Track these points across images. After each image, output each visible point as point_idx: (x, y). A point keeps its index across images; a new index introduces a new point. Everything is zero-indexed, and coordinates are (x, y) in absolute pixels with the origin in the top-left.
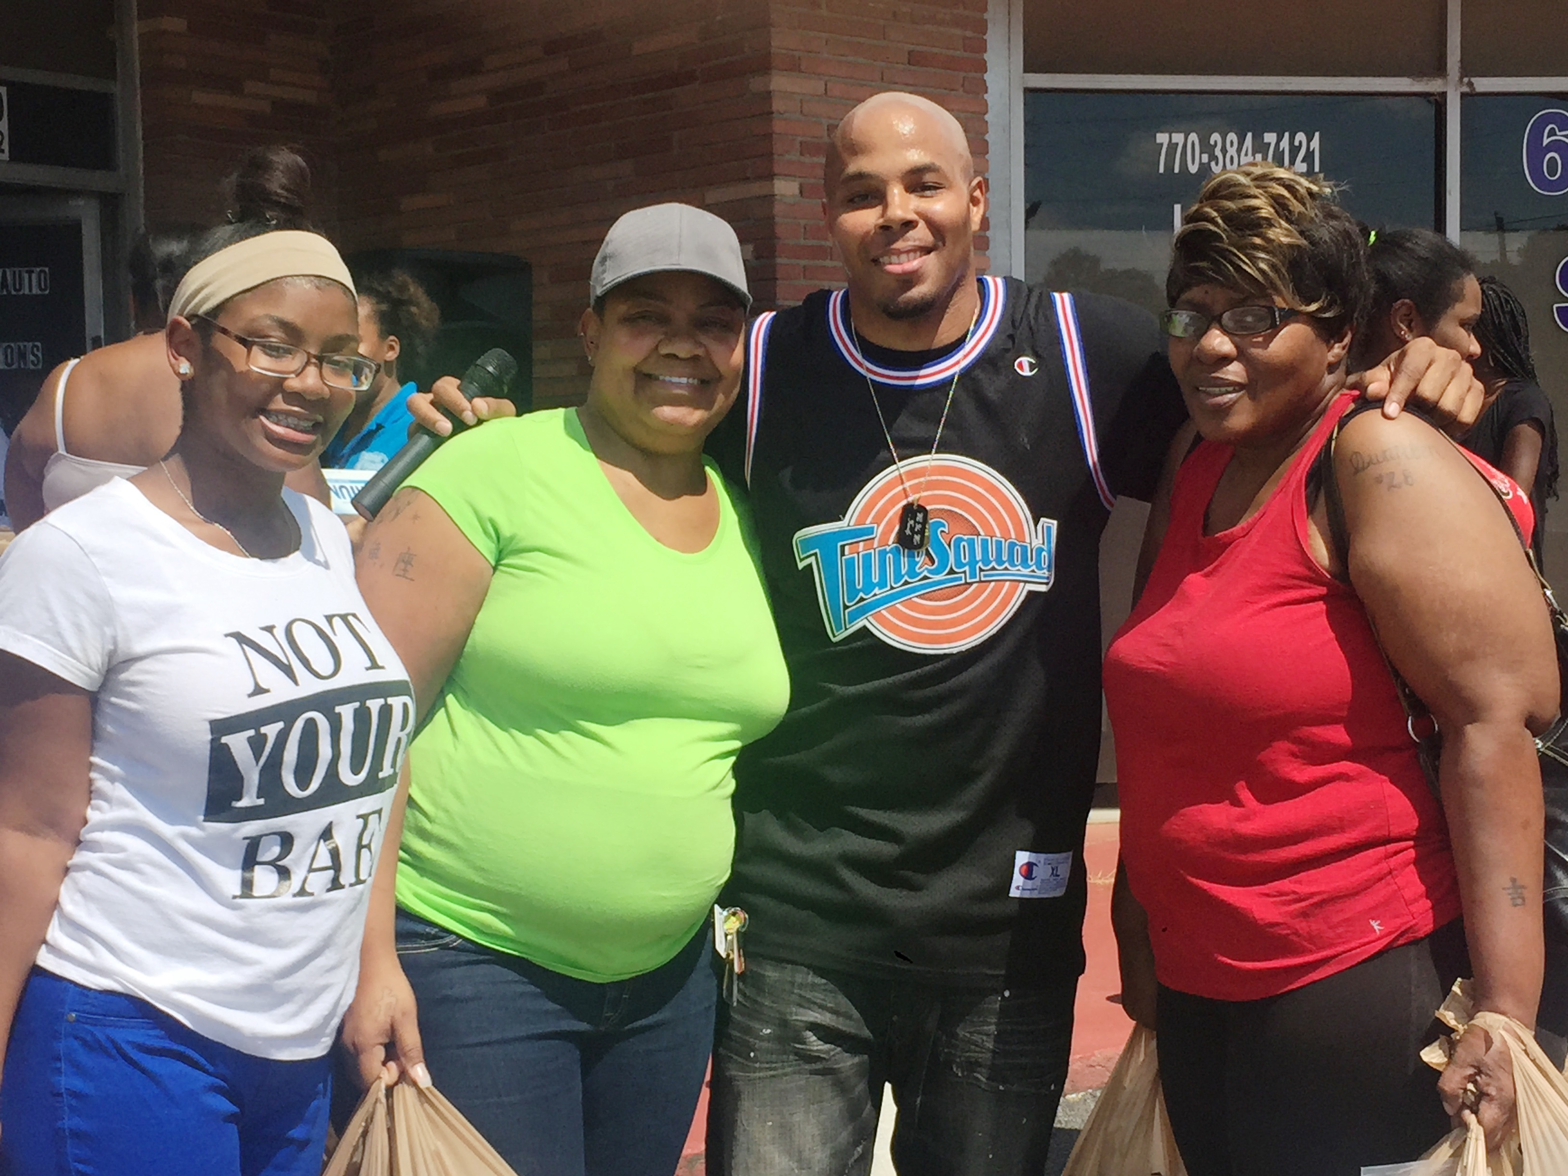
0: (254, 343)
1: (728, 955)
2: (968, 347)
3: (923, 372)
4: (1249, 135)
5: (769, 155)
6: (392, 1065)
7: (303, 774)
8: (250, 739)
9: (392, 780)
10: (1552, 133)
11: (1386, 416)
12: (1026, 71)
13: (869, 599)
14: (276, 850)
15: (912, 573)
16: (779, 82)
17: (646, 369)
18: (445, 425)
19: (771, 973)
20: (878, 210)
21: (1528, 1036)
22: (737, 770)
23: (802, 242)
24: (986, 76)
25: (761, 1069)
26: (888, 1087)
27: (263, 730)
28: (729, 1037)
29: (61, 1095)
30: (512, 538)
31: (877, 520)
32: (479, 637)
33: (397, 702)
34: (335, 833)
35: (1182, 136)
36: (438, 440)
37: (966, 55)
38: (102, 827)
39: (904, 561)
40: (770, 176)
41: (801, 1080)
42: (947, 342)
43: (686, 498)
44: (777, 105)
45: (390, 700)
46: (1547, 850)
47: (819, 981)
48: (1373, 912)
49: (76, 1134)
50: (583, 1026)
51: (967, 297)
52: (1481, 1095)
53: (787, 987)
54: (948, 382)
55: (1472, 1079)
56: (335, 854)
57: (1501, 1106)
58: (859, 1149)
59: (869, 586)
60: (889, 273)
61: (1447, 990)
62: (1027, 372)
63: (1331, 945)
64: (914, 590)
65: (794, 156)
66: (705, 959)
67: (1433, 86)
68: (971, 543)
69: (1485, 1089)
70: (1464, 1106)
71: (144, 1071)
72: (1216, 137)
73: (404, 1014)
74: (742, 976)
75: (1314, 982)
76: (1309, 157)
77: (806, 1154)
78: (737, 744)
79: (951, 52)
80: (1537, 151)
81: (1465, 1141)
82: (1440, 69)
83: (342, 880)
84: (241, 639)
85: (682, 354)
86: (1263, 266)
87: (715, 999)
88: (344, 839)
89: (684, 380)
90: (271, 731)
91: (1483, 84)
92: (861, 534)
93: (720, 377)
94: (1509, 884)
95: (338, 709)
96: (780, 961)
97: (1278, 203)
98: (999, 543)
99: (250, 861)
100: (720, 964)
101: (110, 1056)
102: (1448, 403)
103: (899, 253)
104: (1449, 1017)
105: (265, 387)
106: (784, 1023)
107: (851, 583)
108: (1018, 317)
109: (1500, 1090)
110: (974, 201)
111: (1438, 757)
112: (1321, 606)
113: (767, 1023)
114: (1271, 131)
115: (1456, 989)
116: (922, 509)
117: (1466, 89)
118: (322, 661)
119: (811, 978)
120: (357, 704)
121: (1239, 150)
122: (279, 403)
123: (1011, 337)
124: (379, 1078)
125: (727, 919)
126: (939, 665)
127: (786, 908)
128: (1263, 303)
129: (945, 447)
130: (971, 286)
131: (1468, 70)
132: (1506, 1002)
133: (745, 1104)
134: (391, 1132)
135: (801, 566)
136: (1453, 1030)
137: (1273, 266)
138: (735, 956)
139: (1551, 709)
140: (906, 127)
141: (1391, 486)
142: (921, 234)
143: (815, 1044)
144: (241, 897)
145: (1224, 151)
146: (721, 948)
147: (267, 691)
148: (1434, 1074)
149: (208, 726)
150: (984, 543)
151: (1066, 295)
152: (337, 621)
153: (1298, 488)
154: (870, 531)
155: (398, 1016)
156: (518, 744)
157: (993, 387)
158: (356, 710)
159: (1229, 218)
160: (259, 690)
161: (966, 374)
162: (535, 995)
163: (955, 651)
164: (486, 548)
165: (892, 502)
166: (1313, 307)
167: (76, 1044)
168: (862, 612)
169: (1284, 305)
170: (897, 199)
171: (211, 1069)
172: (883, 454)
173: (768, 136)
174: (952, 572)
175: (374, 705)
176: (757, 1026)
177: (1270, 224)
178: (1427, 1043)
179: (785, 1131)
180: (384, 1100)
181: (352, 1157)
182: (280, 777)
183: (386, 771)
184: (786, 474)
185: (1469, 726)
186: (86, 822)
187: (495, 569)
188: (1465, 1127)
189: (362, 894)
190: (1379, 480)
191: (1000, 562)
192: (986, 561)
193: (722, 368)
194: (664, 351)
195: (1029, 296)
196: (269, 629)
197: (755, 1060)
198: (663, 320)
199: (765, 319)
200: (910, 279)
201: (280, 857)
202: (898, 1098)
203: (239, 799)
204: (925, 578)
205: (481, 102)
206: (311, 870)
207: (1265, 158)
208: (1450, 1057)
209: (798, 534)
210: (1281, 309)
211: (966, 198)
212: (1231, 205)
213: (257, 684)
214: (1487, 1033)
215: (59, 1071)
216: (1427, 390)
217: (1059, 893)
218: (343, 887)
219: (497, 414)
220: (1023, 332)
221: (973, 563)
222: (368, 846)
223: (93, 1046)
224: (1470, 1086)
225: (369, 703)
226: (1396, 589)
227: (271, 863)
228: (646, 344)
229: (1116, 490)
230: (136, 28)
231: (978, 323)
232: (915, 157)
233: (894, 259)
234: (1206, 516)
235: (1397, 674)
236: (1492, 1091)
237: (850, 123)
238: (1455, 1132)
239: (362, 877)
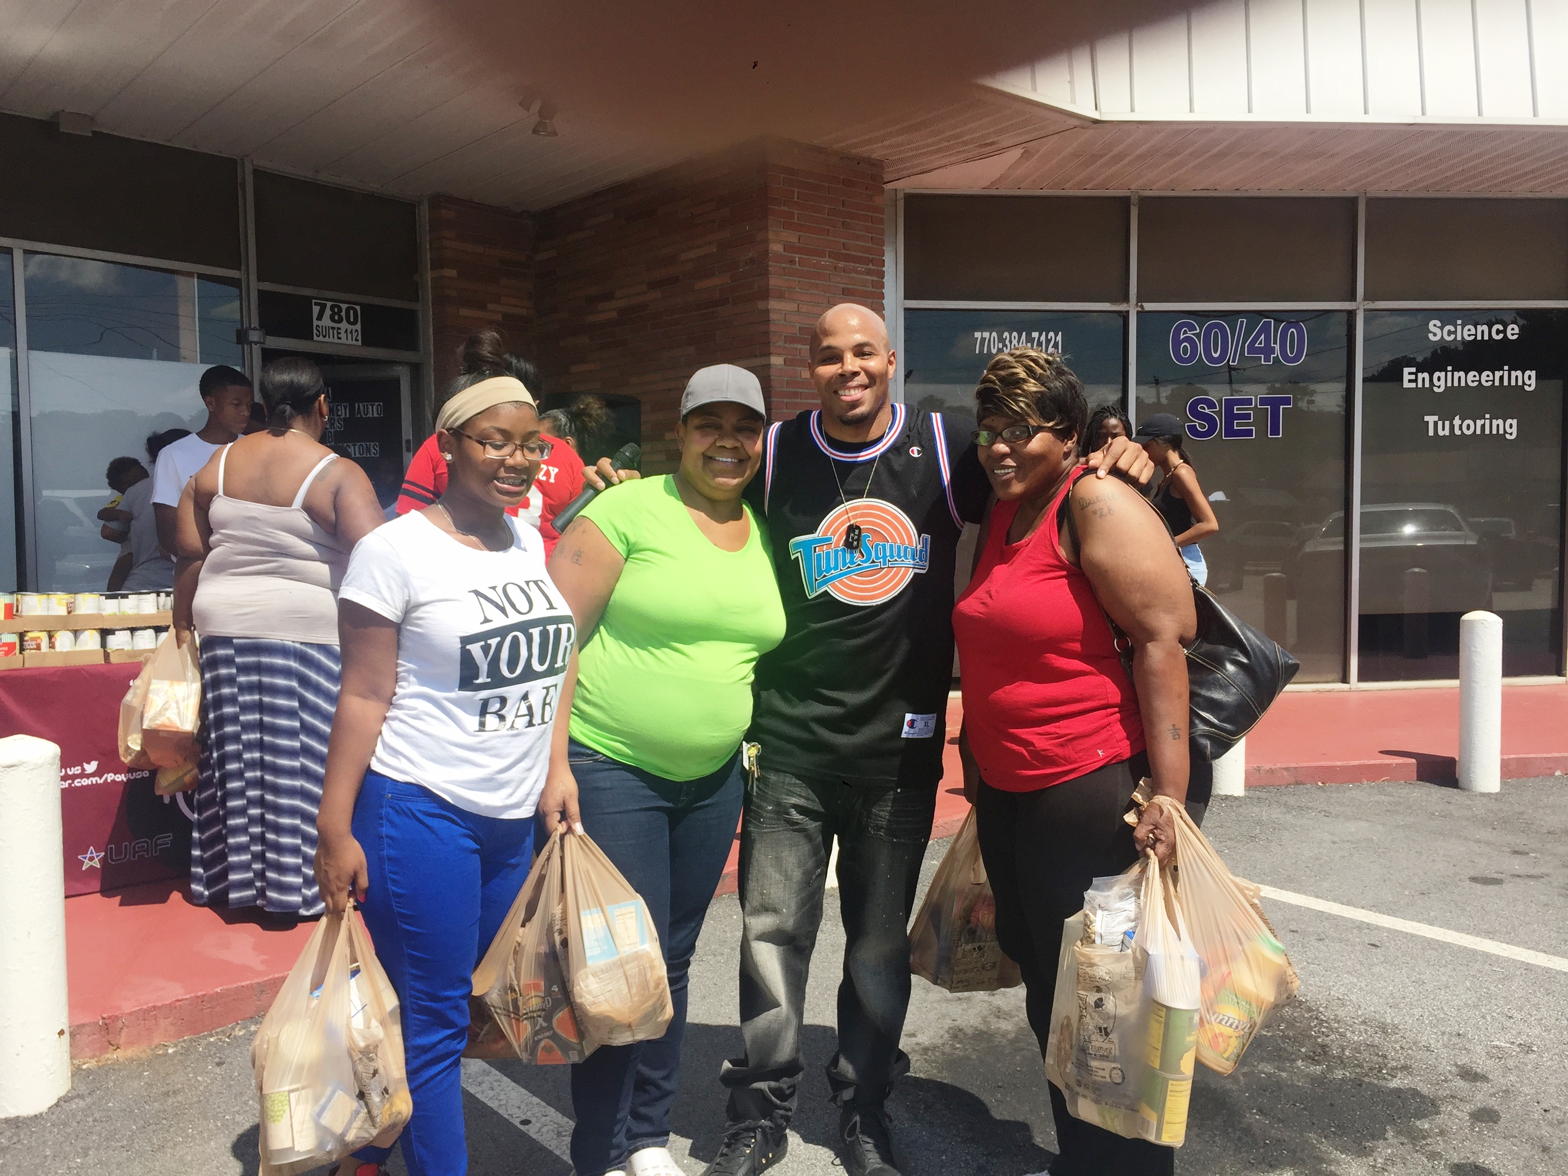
0: (486, 443)
1: (750, 768)
2: (885, 441)
3: (862, 454)
4: (1024, 333)
5: (767, 343)
6: (563, 823)
7: (512, 664)
8: (482, 647)
9: (562, 669)
10: (1185, 332)
11: (1098, 478)
12: (905, 299)
13: (829, 575)
14: (498, 706)
15: (852, 562)
16: (773, 304)
17: (710, 454)
18: (601, 484)
19: (773, 777)
20: (839, 365)
21: (1182, 808)
22: (757, 670)
23: (785, 389)
24: (884, 302)
25: (766, 828)
26: (836, 837)
27: (489, 642)
28: (752, 811)
29: (382, 837)
30: (635, 544)
31: (834, 534)
32: (616, 596)
33: (564, 627)
34: (530, 696)
35: (988, 334)
36: (597, 492)
37: (874, 290)
38: (404, 697)
39: (848, 556)
40: (769, 354)
41: (788, 834)
42: (875, 438)
43: (731, 523)
44: (773, 316)
45: (560, 626)
46: (1191, 709)
47: (798, 782)
48: (1101, 745)
49: (390, 859)
50: (670, 805)
51: (884, 416)
52: (1157, 840)
53: (781, 785)
54: (874, 459)
55: (1152, 831)
56: (530, 708)
57: (1168, 846)
58: (819, 870)
59: (828, 569)
60: (842, 400)
61: (1136, 785)
62: (916, 455)
63: (1075, 762)
64: (854, 571)
65: (781, 343)
66: (736, 770)
67: (1122, 307)
68: (884, 547)
69: (1160, 837)
70: (1147, 846)
71: (427, 826)
72: (1006, 334)
73: (570, 796)
74: (758, 779)
75: (1066, 782)
76: (1056, 346)
77: (789, 872)
78: (756, 654)
79: (864, 288)
80: (1177, 343)
81: (1147, 864)
82: (1126, 299)
83: (534, 722)
84: (477, 593)
85: (728, 446)
86: (1022, 405)
87: (743, 791)
88: (535, 700)
89: (729, 460)
90: (494, 642)
91: (1149, 306)
92: (826, 541)
93: (749, 458)
94: (1172, 728)
95: (530, 631)
96: (778, 771)
97: (1030, 371)
98: (899, 547)
99: (483, 712)
100: (745, 774)
101: (408, 816)
102: (1133, 472)
103: (850, 388)
104: (1138, 796)
105: (496, 465)
106: (778, 804)
107: (819, 566)
108: (912, 426)
109: (1167, 837)
110: (890, 363)
111: (1132, 660)
112: (1065, 581)
113: (770, 804)
114: (1035, 331)
115: (1141, 782)
116: (858, 528)
117: (1140, 309)
118: (523, 605)
119: (794, 780)
120: (541, 628)
121: (1019, 342)
122: (502, 473)
123: (908, 436)
124: (556, 829)
125: (749, 749)
126: (868, 610)
127: (782, 743)
128: (1023, 424)
129: (871, 495)
130: (887, 409)
131: (1141, 299)
132: (1168, 790)
133: (758, 846)
134: (562, 858)
135: (793, 557)
136: (1140, 805)
137: (1027, 405)
138: (754, 768)
139: (1192, 632)
140: (854, 322)
141: (1101, 516)
142: (862, 379)
143: (795, 815)
144: (480, 731)
145: (1011, 342)
146: (746, 765)
147: (491, 621)
148: (1131, 829)
149: (459, 640)
150: (891, 546)
151: (938, 414)
152: (532, 584)
153: (1053, 517)
154: (830, 539)
155: (567, 797)
156: (638, 654)
157: (898, 463)
158: (541, 631)
159: (1002, 380)
160: (486, 621)
161: (883, 455)
162: (643, 787)
163: (874, 604)
164: (621, 548)
165: (842, 524)
166: (1051, 424)
167: (391, 811)
168: (825, 583)
169: (1035, 424)
170: (849, 360)
171: (464, 825)
172: (839, 498)
173: (767, 333)
174: (873, 562)
175: (551, 628)
176: (764, 804)
177: (1024, 381)
178: (1127, 811)
179: (778, 860)
180: (558, 841)
181: (541, 871)
182: (499, 667)
183: (559, 664)
184: (786, 509)
185: (1148, 644)
186: (395, 694)
187: (626, 560)
188: (1148, 857)
189: (546, 729)
190: (1095, 513)
191: (900, 557)
192: (892, 556)
193: (750, 453)
194: (718, 444)
195: (918, 414)
196: (494, 588)
197: (763, 823)
198: (718, 427)
199: (776, 426)
200: (855, 404)
201: (500, 710)
202: (840, 844)
203: (477, 679)
204: (859, 565)
205: (614, 315)
206: (517, 716)
207: (1032, 346)
208: (1139, 819)
209: (792, 541)
210: (1033, 427)
211: (886, 360)
212: (1002, 373)
213: (485, 617)
214: (1160, 807)
215: (382, 825)
216: (1122, 464)
217: (930, 735)
218: (534, 725)
219: (630, 478)
220: (914, 433)
221: (885, 557)
222: (550, 704)
223: (401, 812)
224: (1151, 835)
225: (548, 627)
226: (1106, 571)
227: (495, 713)
228: (710, 440)
229: (964, 519)
230: (429, 275)
231: (891, 428)
232: (859, 338)
233: (847, 392)
234: (1008, 534)
235: (1108, 616)
236: (1163, 838)
237: (824, 319)
238: (1140, 861)
239: (546, 720)
